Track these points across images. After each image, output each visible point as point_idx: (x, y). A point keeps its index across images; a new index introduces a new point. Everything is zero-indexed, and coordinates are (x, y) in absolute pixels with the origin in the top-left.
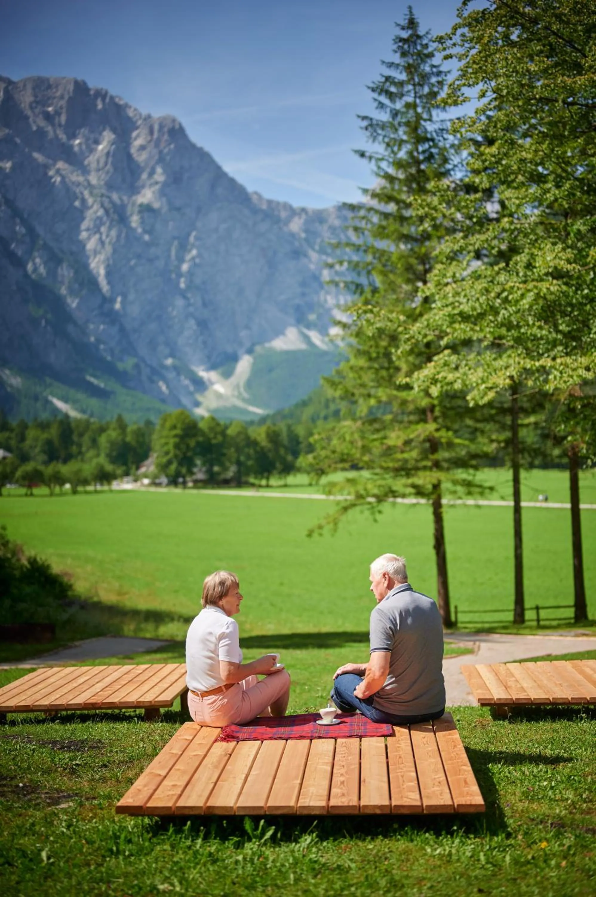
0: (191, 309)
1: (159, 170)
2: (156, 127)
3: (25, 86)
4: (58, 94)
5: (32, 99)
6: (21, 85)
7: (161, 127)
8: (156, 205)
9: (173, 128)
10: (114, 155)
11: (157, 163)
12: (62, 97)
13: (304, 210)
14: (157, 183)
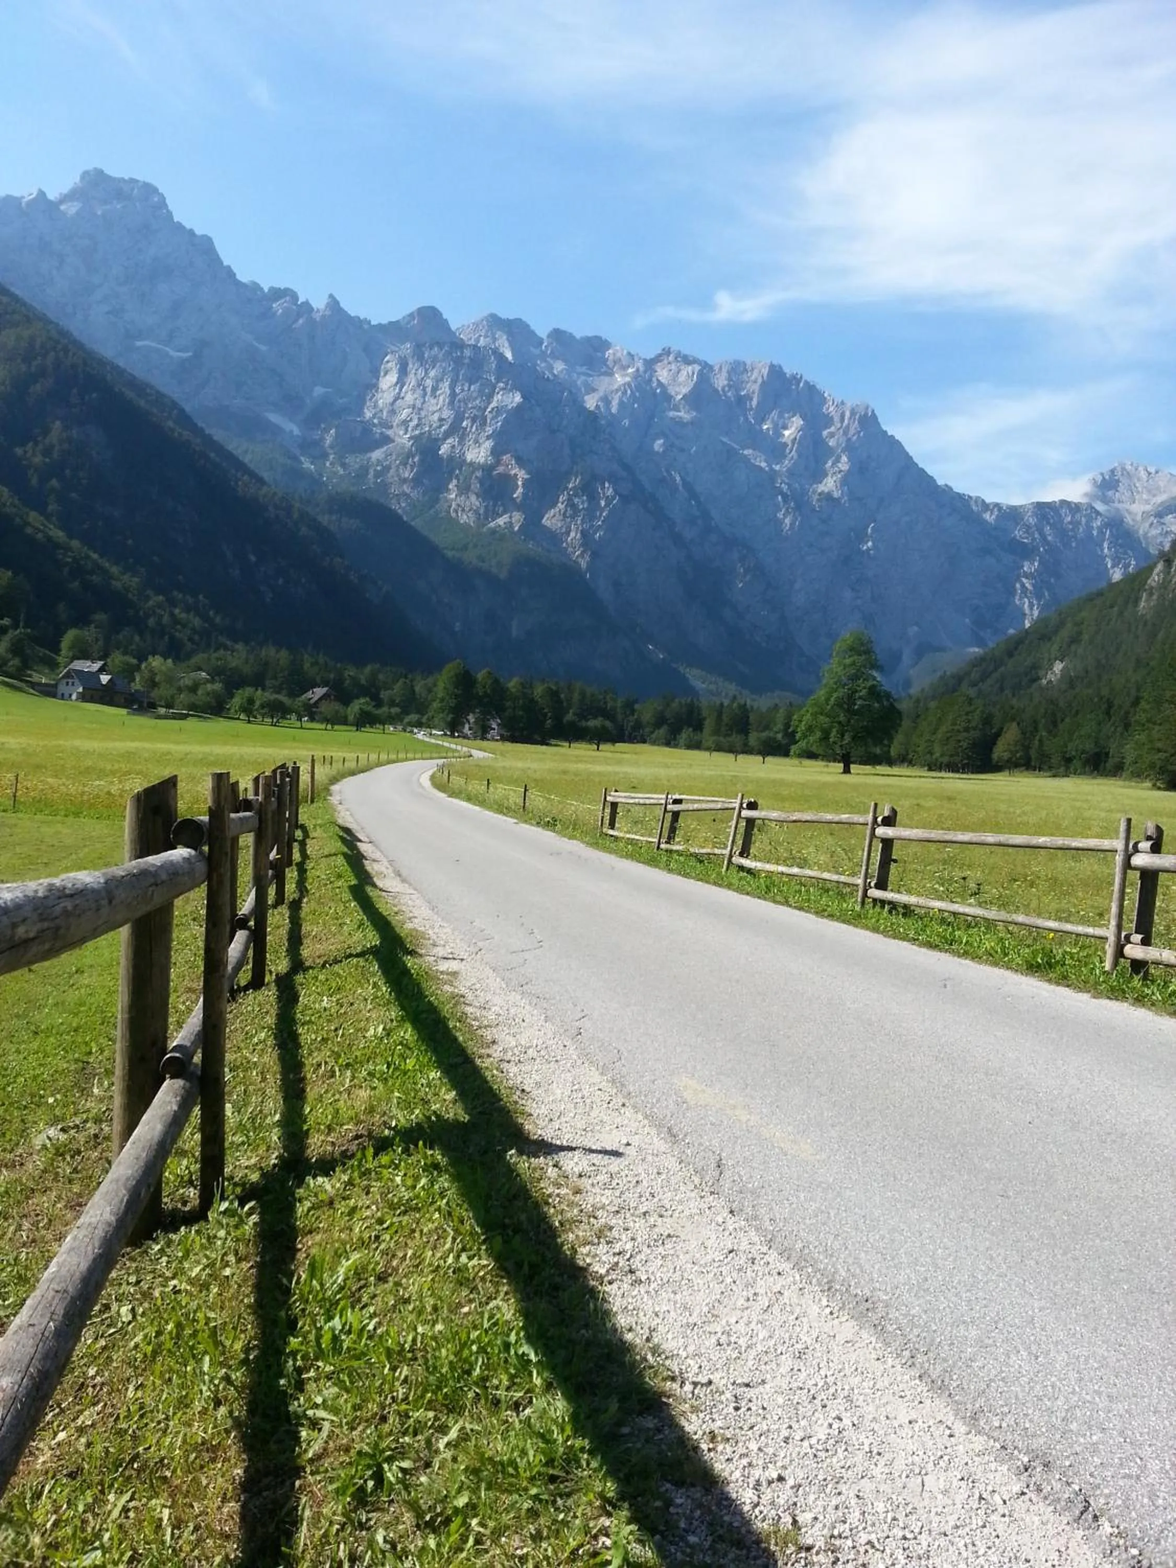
0: (859, 602)
1: (844, 459)
2: (848, 414)
3: (721, 369)
4: (753, 378)
5: (726, 382)
6: (716, 368)
7: (853, 413)
8: (836, 494)
9: (866, 414)
10: (799, 443)
11: (843, 451)
12: (755, 382)
13: (997, 505)
14: (840, 471)
